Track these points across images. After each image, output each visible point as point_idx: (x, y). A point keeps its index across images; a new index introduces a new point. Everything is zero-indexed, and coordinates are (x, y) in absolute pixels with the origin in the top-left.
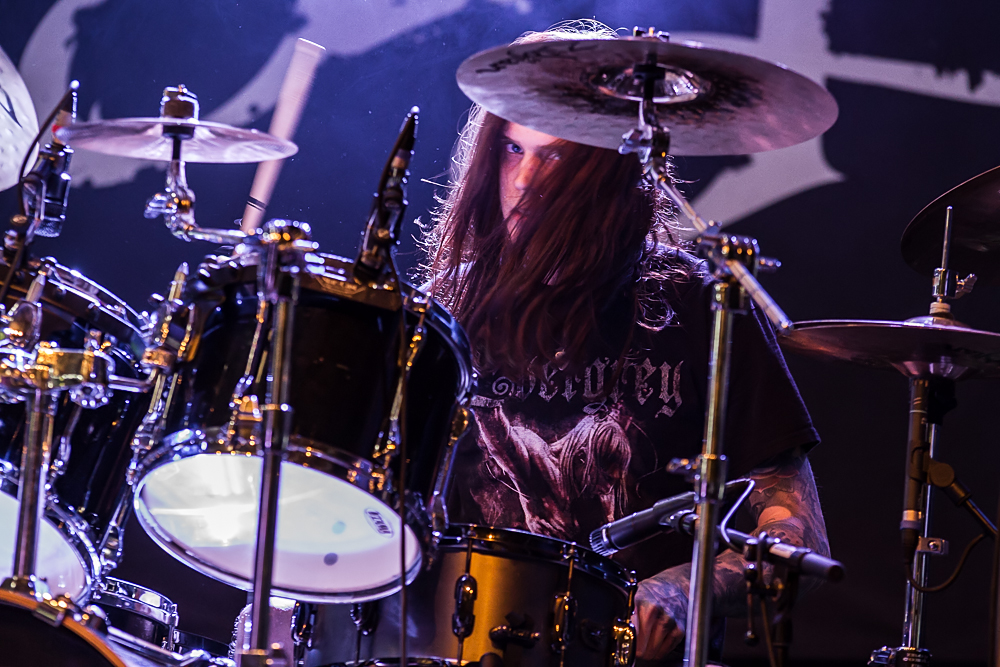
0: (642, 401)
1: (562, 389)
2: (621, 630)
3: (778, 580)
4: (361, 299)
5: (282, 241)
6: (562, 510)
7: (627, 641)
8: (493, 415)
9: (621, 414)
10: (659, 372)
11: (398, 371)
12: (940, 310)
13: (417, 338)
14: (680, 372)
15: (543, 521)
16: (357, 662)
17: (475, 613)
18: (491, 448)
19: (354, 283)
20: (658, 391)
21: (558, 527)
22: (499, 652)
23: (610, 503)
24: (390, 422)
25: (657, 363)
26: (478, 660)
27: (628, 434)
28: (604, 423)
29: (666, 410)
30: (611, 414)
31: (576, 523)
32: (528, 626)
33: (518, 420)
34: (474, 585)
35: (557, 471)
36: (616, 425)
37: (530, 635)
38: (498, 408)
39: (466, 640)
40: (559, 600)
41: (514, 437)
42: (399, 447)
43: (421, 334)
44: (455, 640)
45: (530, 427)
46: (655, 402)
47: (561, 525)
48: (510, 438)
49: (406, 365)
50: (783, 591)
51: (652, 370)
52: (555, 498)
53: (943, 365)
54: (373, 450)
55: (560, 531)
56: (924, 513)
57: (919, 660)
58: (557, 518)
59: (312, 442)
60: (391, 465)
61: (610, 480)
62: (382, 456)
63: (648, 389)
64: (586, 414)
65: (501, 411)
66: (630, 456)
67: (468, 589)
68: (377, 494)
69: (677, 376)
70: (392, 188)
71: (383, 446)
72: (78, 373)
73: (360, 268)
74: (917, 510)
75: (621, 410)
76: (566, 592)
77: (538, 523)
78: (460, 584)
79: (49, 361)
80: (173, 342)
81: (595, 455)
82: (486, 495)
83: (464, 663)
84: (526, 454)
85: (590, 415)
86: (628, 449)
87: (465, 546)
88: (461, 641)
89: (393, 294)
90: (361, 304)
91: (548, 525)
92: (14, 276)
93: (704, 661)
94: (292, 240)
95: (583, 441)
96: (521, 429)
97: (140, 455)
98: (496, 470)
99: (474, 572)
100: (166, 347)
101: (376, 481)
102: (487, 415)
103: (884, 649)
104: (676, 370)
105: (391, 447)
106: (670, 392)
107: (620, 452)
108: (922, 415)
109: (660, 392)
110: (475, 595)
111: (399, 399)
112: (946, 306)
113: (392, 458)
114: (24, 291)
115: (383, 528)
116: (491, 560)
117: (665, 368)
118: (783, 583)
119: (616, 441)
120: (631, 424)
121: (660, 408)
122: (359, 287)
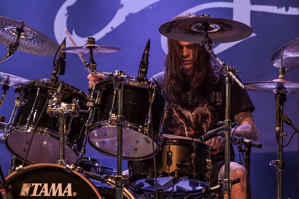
0: (212, 102)
1: (194, 100)
2: (208, 160)
3: (246, 148)
4: (139, 86)
5: (119, 75)
6: (193, 129)
7: (210, 163)
8: (178, 108)
9: (207, 105)
10: (216, 94)
11: (149, 103)
12: (281, 77)
13: (153, 95)
14: (221, 94)
15: (189, 132)
16: (144, 174)
17: (172, 159)
18: (178, 116)
19: (137, 83)
20: (216, 99)
21: (192, 134)
22: (179, 169)
23: (205, 127)
24: (148, 116)
25: (215, 92)
26: (174, 171)
27: (209, 110)
28: (204, 108)
29: (218, 104)
30: (205, 105)
31: (197, 132)
32: (185, 162)
33: (184, 109)
34: (171, 153)
35: (192, 120)
36: (207, 108)
37: (186, 164)
38: (179, 106)
39: (170, 166)
40: (192, 155)
41: (184, 113)
42: (151, 122)
43: (154, 94)
44: (168, 166)
45: (188, 110)
46: (216, 102)
47: (193, 133)
48: (183, 113)
49: (151, 102)
50: (248, 151)
51: (214, 94)
52: (192, 127)
53: (283, 91)
54: (145, 123)
55: (193, 134)
56: (281, 127)
57: (282, 163)
58: (192, 131)
59: (129, 123)
60: (149, 127)
61: (205, 122)
62: (147, 125)
63: (214, 99)
64: (199, 106)
65: (180, 107)
66: (210, 115)
67: (170, 154)
68: (146, 134)
69: (221, 95)
70: (145, 59)
71: (147, 122)
72: (71, 109)
73: (138, 79)
74: (279, 127)
75: (207, 104)
76: (194, 152)
77: (188, 133)
78: (168, 153)
79: (64, 107)
80: (94, 100)
81: (201, 116)
82: (175, 129)
83: (170, 172)
84: (188, 117)
85: (200, 106)
86: (210, 114)
87: (169, 143)
88: (169, 167)
89: (147, 85)
90: (139, 88)
91: (190, 133)
92: (54, 86)
93: (229, 161)
94: (121, 75)
95: (198, 113)
96: (185, 111)
97: (88, 127)
98: (179, 122)
99: (171, 150)
100: (93, 101)
101: (146, 131)
102: (176, 108)
103: (273, 161)
104: (220, 94)
105: (149, 122)
106: (219, 99)
107: (208, 115)
108: (279, 104)
109: (217, 99)
110: (172, 155)
111: (150, 110)
112: (283, 76)
113: (149, 125)
114: (57, 89)
115: (148, 142)
116: (175, 146)
117: (217, 93)
118: (247, 148)
119: (206, 112)
120: (210, 108)
121: (217, 103)
122: (138, 83)
